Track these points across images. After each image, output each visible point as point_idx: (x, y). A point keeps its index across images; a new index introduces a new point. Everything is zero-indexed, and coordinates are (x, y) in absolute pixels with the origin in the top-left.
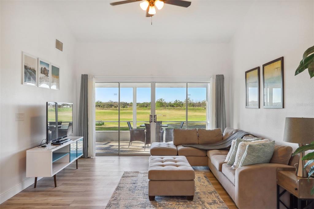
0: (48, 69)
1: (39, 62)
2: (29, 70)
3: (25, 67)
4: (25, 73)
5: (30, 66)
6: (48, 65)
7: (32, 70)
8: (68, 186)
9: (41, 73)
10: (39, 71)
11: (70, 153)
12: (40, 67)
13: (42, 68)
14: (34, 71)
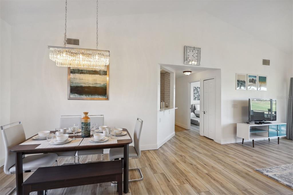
0: (255, 79)
1: (248, 76)
2: (240, 82)
3: (238, 81)
4: (238, 84)
5: (242, 79)
6: (256, 77)
7: (242, 81)
8: (261, 150)
9: (250, 82)
10: (248, 81)
11: (269, 131)
12: (249, 79)
13: (250, 79)
14: (244, 82)
